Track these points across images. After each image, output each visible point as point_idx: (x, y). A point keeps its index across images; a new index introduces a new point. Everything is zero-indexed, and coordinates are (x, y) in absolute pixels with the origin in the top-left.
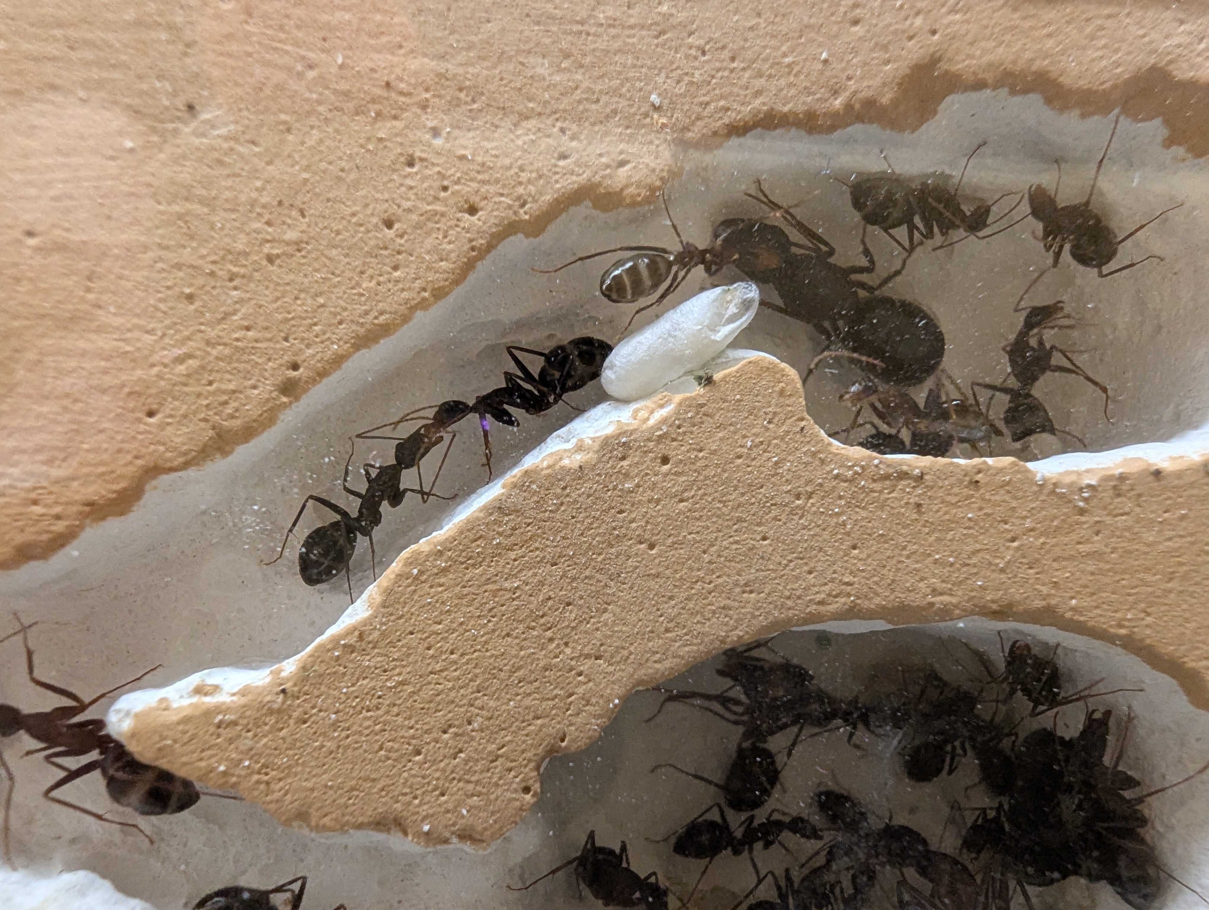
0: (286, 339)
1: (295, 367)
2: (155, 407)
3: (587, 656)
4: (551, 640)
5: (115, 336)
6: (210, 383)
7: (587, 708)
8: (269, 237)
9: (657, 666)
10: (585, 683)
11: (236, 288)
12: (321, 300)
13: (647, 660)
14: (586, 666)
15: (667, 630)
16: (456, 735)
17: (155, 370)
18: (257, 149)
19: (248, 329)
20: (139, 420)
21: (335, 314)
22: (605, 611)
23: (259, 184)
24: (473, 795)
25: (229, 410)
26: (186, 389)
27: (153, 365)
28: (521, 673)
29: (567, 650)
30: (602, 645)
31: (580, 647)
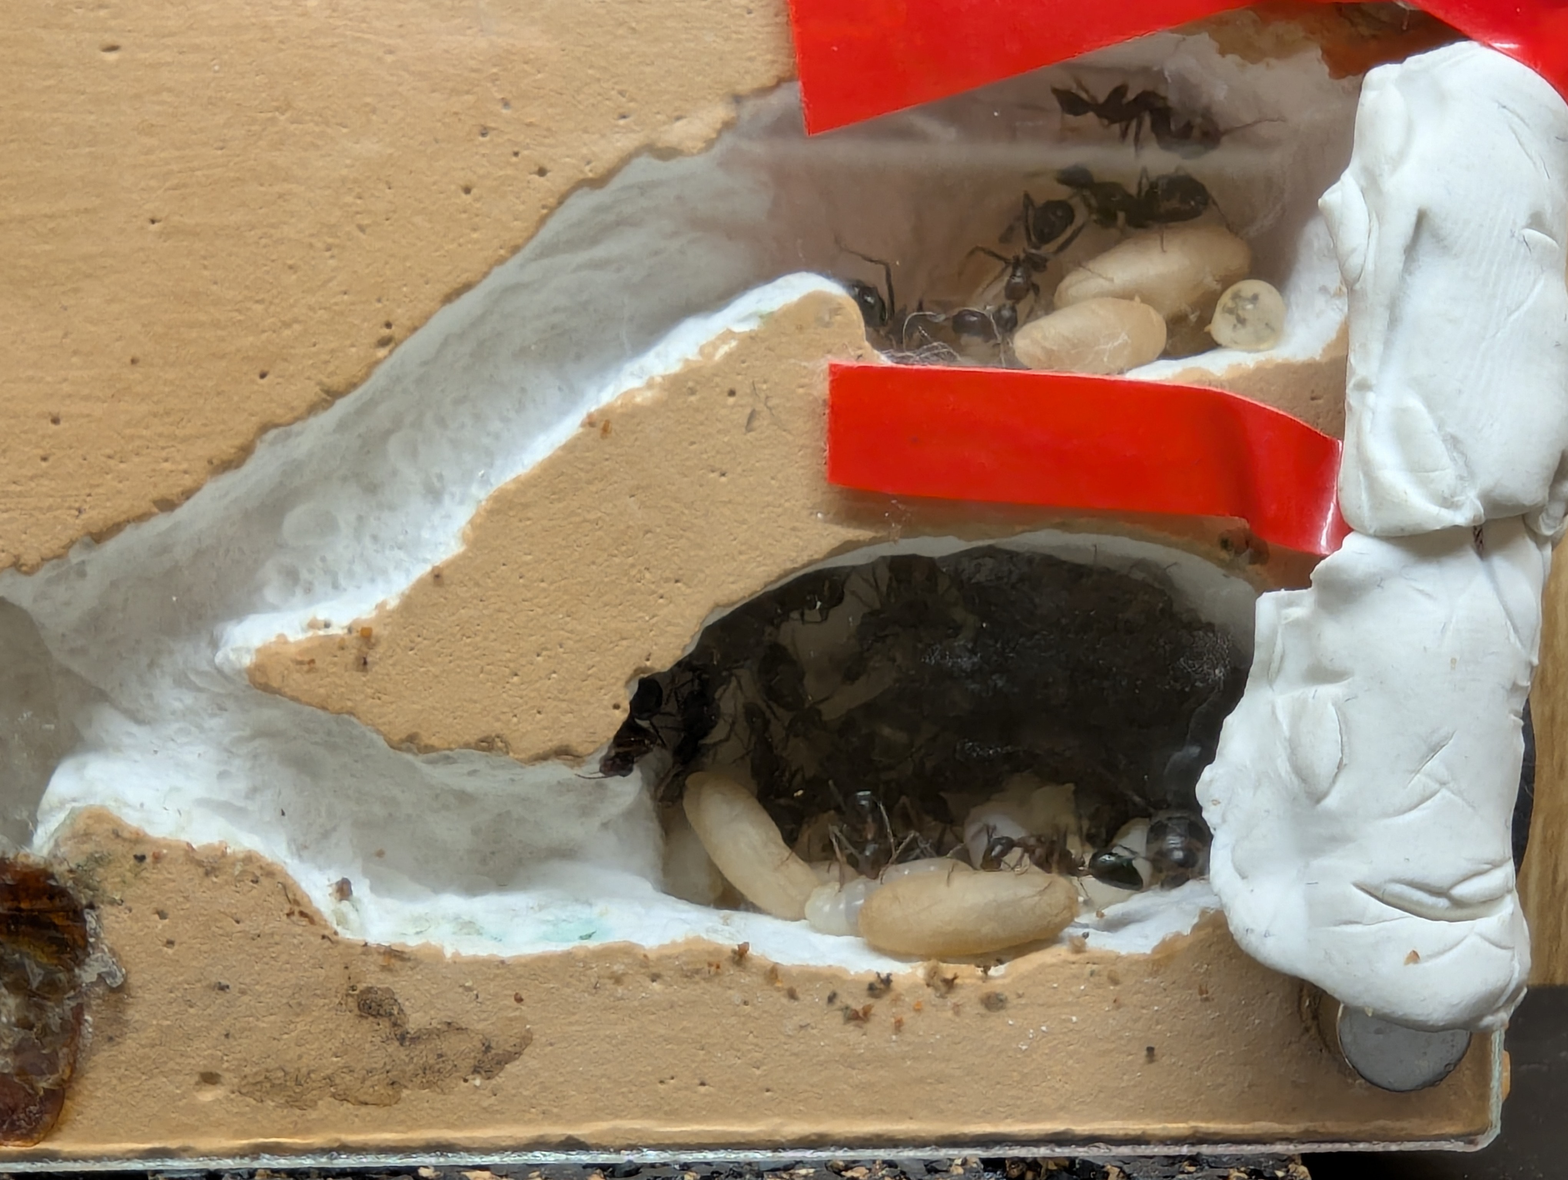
0: (379, 300)
1: (388, 325)
2: (266, 369)
3: (667, 580)
4: (633, 566)
5: (229, 308)
6: (314, 345)
7: (669, 629)
8: (359, 209)
9: (733, 587)
10: (668, 605)
11: (332, 257)
12: (408, 264)
13: (724, 582)
14: (665, 589)
15: (741, 553)
16: (549, 657)
17: (264, 336)
18: (345, 130)
19: (345, 293)
20: (253, 382)
21: (422, 276)
22: (682, 537)
23: (348, 162)
24: (566, 712)
25: (331, 368)
26: (293, 351)
27: (264, 331)
28: (605, 599)
29: (648, 575)
30: (680, 569)
31: (660, 572)
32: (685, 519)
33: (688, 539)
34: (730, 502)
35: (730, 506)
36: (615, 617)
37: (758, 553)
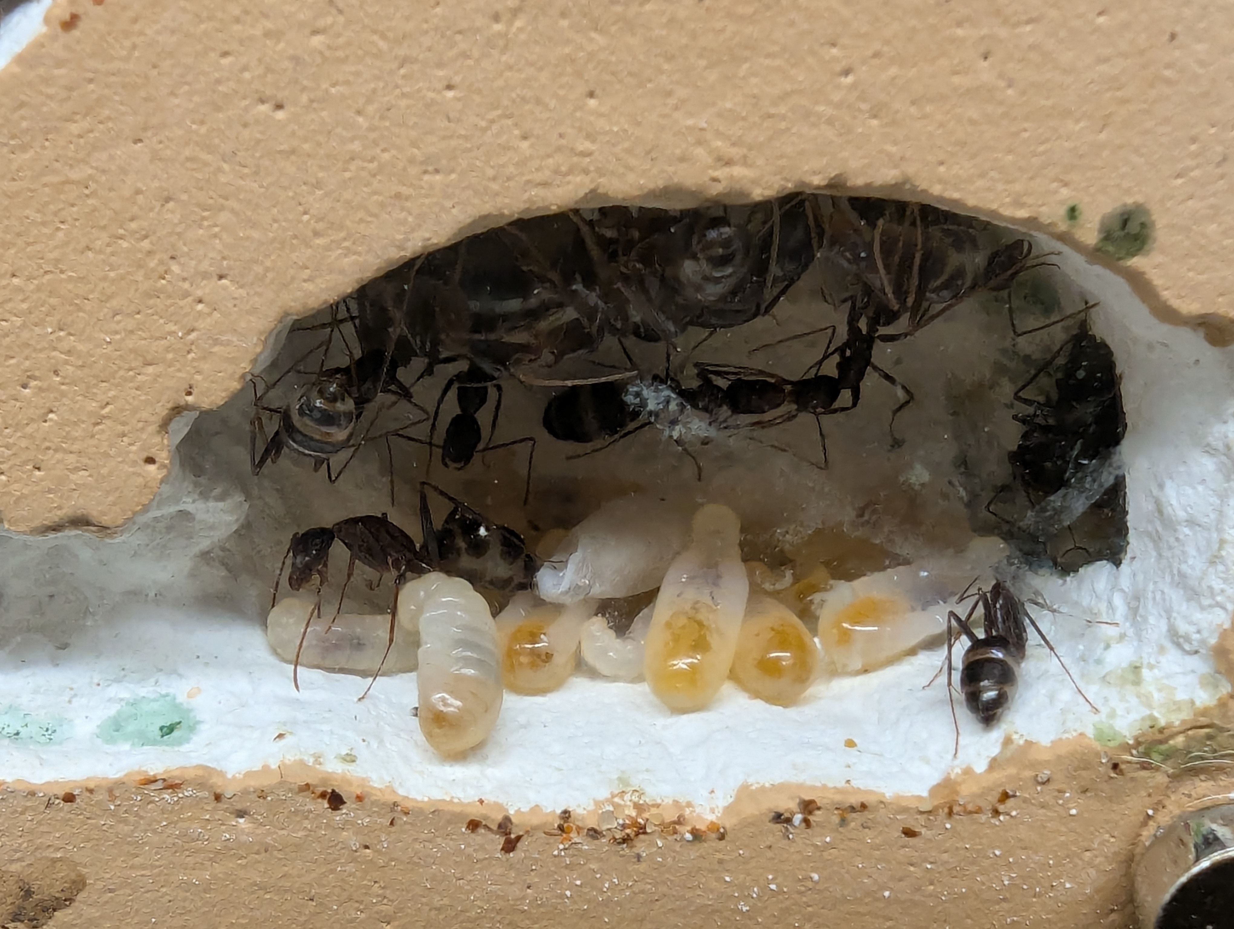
3: (205, 276)
4: (150, 253)
7: (215, 349)
9: (308, 286)
10: (209, 314)
13: (293, 278)
14: (204, 289)
15: (317, 234)
16: (40, 389)
22: (222, 208)
24: (77, 469)
28: (114, 303)
29: (175, 268)
30: (224, 258)
31: (193, 263)
32: (223, 179)
33: (233, 211)
34: (293, 152)
35: (293, 158)
36: (132, 332)
37: (343, 234)
